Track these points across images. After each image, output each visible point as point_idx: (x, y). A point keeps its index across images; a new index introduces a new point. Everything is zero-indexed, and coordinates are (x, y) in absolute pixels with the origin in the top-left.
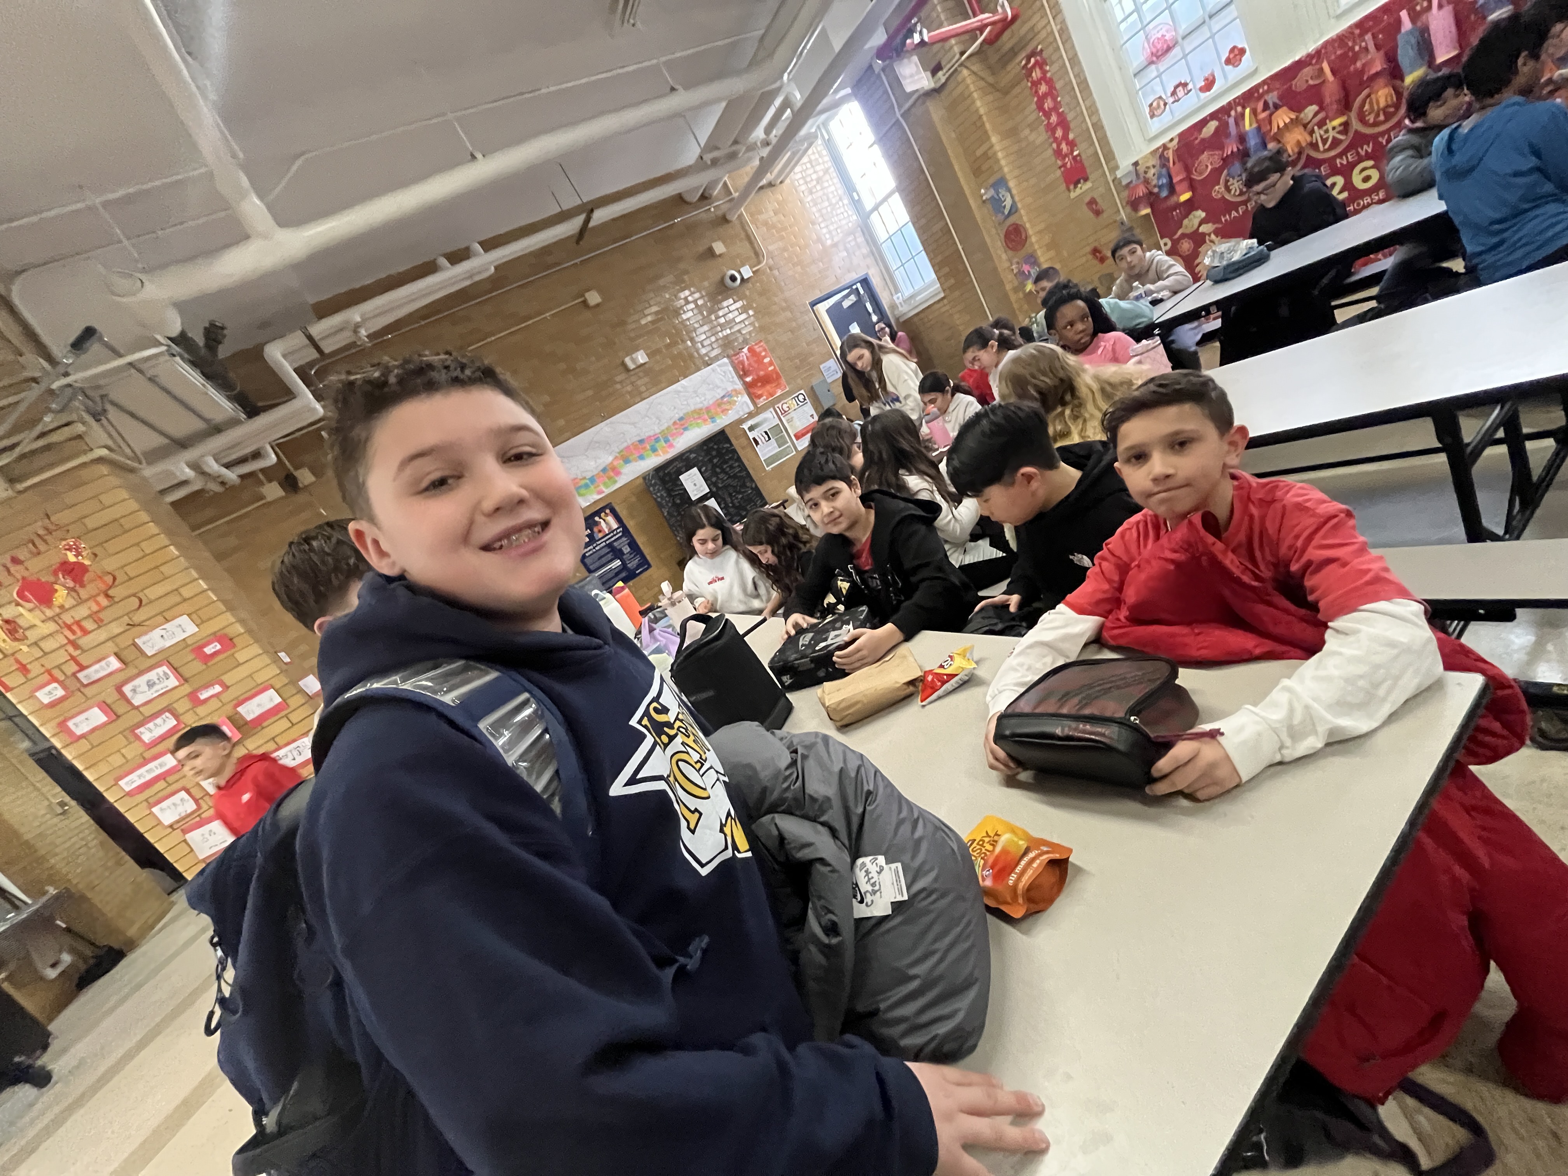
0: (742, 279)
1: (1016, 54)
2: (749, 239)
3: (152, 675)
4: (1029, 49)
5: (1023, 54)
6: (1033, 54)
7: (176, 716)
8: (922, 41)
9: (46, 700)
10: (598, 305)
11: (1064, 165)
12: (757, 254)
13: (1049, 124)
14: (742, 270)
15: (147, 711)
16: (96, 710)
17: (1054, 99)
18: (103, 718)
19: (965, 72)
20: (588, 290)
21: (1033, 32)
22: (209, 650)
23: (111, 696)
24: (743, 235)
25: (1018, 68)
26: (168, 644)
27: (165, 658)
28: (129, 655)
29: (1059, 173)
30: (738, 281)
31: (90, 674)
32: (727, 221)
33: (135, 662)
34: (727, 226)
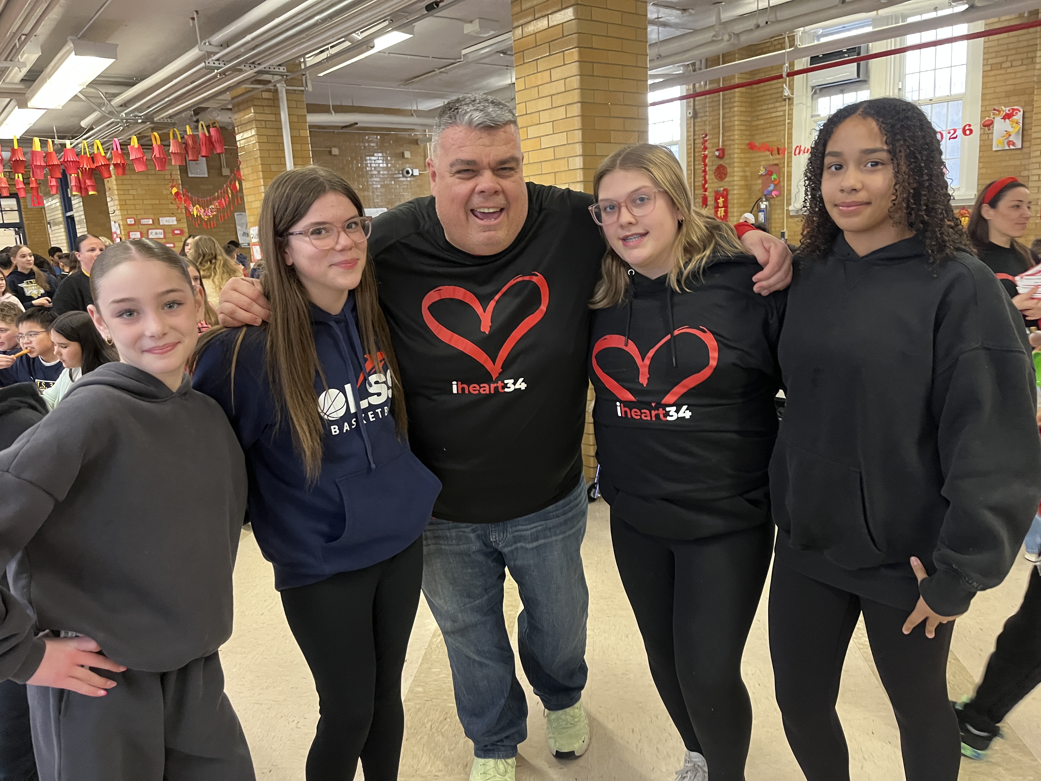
0: (412, 175)
3: (158, 231)
9: (129, 223)
10: (335, 155)
14: (414, 170)
16: (139, 233)
20: (335, 147)
22: (176, 232)
23: (144, 232)
24: (423, 154)
26: (167, 224)
27: (164, 228)
28: (156, 221)
30: (410, 175)
31: (144, 221)
32: (417, 144)
33: (156, 224)
34: (416, 146)
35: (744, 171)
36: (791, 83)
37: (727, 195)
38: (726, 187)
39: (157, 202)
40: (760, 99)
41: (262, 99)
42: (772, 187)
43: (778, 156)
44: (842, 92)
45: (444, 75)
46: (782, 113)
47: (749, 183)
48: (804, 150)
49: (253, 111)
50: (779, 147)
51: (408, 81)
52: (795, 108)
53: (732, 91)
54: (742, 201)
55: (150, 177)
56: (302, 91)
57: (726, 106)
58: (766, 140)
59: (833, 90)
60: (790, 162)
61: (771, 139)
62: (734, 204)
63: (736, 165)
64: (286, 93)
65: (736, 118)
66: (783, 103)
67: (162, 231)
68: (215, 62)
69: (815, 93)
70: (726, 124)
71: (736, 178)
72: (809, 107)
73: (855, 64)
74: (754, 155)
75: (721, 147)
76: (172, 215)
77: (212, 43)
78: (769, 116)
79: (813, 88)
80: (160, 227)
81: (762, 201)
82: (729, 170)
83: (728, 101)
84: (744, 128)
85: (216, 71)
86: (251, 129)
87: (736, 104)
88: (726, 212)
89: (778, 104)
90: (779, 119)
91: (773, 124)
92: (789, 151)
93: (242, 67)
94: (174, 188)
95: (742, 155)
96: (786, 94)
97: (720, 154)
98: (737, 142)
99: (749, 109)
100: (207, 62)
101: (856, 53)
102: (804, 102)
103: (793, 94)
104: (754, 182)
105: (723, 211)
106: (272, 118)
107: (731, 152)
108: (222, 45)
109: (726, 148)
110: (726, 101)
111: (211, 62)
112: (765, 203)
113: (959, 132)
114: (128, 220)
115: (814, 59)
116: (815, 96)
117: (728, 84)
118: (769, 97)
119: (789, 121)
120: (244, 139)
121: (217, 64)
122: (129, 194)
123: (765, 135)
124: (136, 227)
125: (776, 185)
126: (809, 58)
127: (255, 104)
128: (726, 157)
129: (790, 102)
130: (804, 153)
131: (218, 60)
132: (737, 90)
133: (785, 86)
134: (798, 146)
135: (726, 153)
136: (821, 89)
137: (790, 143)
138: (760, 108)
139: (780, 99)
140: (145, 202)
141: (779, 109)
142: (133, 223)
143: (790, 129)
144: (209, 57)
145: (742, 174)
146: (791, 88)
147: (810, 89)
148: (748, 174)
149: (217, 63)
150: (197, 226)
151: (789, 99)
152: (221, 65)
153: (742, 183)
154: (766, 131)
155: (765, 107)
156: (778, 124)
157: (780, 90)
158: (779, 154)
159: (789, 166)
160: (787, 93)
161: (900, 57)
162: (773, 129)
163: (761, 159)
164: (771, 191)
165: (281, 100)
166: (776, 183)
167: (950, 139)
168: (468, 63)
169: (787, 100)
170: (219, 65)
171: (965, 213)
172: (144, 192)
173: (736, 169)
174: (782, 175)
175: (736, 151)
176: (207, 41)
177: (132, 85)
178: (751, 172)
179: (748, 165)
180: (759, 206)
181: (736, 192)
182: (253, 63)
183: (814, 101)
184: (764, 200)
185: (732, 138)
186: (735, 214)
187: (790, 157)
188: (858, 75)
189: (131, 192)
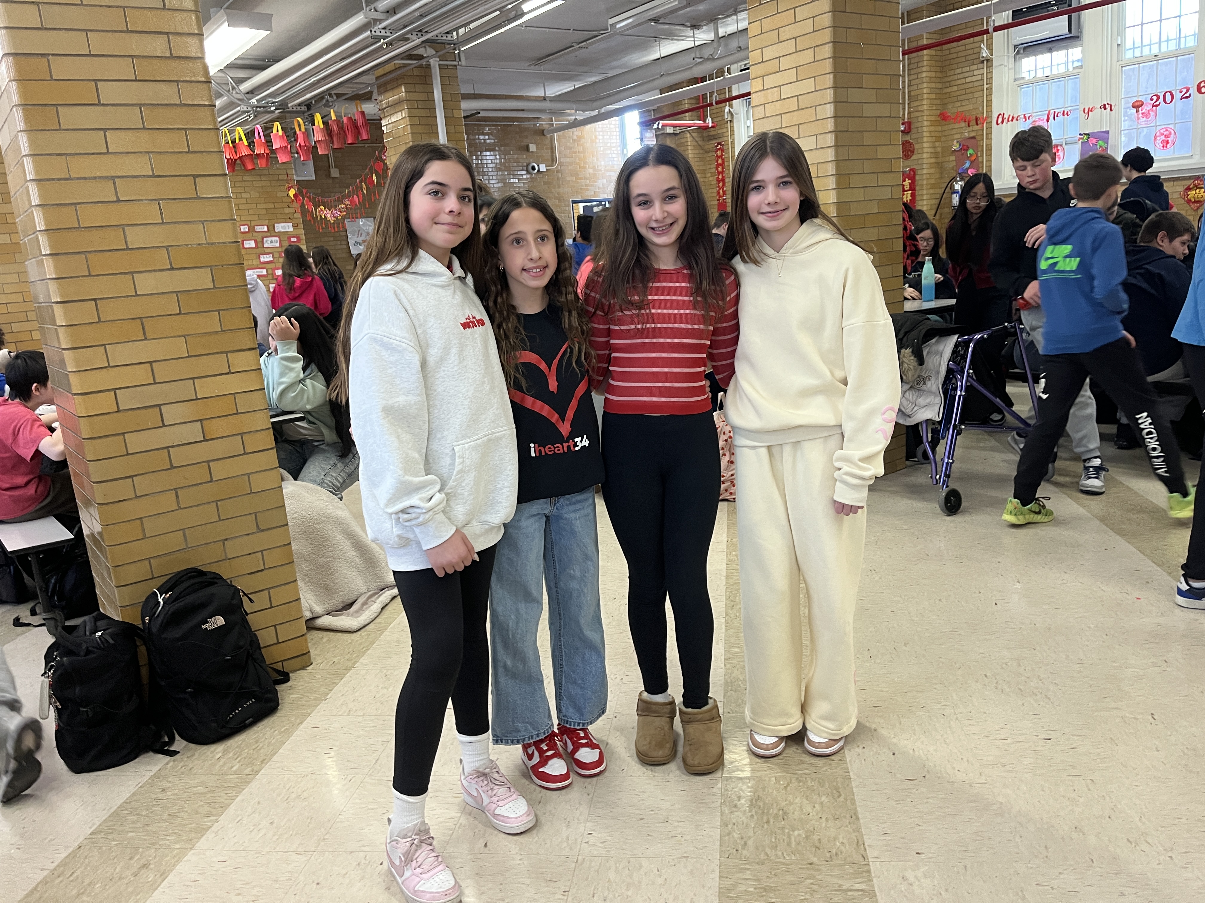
0: (539, 170)
1: (714, 139)
2: (552, 149)
3: (273, 239)
4: (720, 141)
5: (717, 141)
6: (719, 144)
7: (273, 257)
8: (658, 128)
9: (242, 230)
11: (719, 200)
12: (553, 160)
13: (718, 178)
14: (540, 165)
15: (266, 251)
16: (253, 242)
17: (723, 168)
18: (254, 246)
19: (688, 135)
21: (721, 136)
23: (259, 240)
24: (549, 146)
25: (712, 146)
26: (283, 230)
27: (279, 235)
28: (271, 228)
29: (716, 202)
30: (536, 171)
31: (258, 229)
32: (544, 135)
33: (271, 231)
34: (542, 137)
35: (934, 147)
36: (989, 41)
37: (915, 174)
38: (913, 167)
39: (271, 206)
40: (952, 62)
41: (414, 76)
42: (967, 165)
43: (976, 128)
44: (1050, 50)
45: (584, 50)
46: (979, 77)
47: (940, 160)
48: (1009, 118)
49: (403, 90)
50: (978, 116)
51: (540, 60)
52: (994, 71)
53: (920, 53)
54: (933, 181)
55: (264, 178)
56: (455, 66)
57: (912, 72)
58: (960, 109)
59: (1039, 48)
60: (989, 133)
61: (967, 107)
62: (922, 185)
63: (925, 140)
64: (440, 68)
65: (925, 85)
66: (981, 65)
67: (277, 239)
68: (382, 31)
69: (1018, 53)
70: (913, 93)
71: (925, 156)
72: (1011, 69)
73: (1066, 17)
74: (945, 128)
75: (906, 120)
76: (289, 219)
77: (378, 10)
78: (963, 81)
79: (1015, 47)
80: (275, 234)
81: (957, 182)
82: (916, 146)
83: (915, 66)
84: (933, 96)
85: (382, 41)
86: (401, 111)
87: (924, 69)
88: (913, 195)
89: (975, 67)
90: (975, 84)
91: (968, 91)
92: (989, 120)
93: (409, 36)
94: (292, 190)
95: (932, 129)
96: (984, 55)
97: (905, 128)
98: (926, 113)
99: (940, 75)
100: (373, 30)
101: (1067, 5)
102: (1006, 64)
103: (992, 55)
104: (947, 159)
105: (909, 195)
106: (423, 96)
107: (919, 125)
108: (388, 12)
109: (913, 120)
110: (911, 66)
111: (377, 30)
112: (960, 183)
113: (1193, 91)
114: (242, 227)
115: (1016, 13)
116: (1018, 56)
117: (914, 45)
118: (963, 59)
119: (988, 86)
120: (392, 123)
121: (383, 34)
122: (242, 198)
123: (958, 104)
124: (250, 235)
125: (972, 162)
126: (1011, 12)
127: (406, 81)
128: (913, 131)
129: (989, 63)
130: (1008, 121)
131: (384, 28)
132: (925, 52)
133: (982, 46)
134: (1000, 114)
135: (913, 126)
136: (1025, 48)
137: (989, 112)
138: (952, 72)
139: (976, 62)
140: (259, 206)
141: (975, 73)
142: (247, 230)
143: (990, 94)
144: (375, 24)
145: (932, 150)
146: (990, 48)
147: (1012, 48)
148: (939, 150)
149: (383, 31)
150: (321, 231)
151: (988, 60)
152: (388, 34)
153: (932, 160)
154: (960, 98)
155: (959, 71)
156: (974, 89)
157: (976, 51)
158: (977, 125)
159: (989, 138)
160: (985, 53)
161: (1119, 6)
162: (970, 96)
163: (954, 132)
164: (967, 169)
165: (433, 76)
166: (973, 158)
167: (1181, 99)
168: (615, 34)
169: (985, 62)
170: (385, 34)
171: (1199, 184)
172: (257, 195)
173: (925, 145)
174: (980, 149)
175: (926, 123)
176: (372, 6)
177: (263, 68)
178: (942, 147)
179: (938, 139)
180: (952, 187)
181: (925, 172)
182: (420, 31)
183: (1017, 63)
184: (958, 179)
185: (920, 109)
186: (925, 198)
187: (990, 128)
188: (1070, 30)
189: (244, 195)
